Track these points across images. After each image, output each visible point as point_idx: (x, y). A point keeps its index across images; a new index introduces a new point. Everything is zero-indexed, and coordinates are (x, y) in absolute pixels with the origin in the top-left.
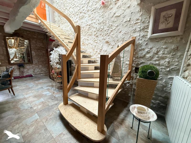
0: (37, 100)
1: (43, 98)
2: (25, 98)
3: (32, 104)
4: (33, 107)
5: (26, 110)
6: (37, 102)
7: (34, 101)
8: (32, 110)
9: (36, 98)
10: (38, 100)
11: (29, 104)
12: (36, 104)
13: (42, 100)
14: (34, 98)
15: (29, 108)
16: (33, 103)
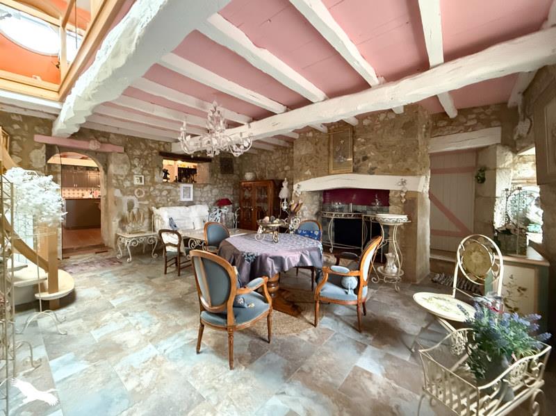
0: (113, 332)
1: (94, 340)
2: (153, 339)
3: (126, 322)
4: (123, 316)
5: (135, 312)
6: (112, 327)
7: (123, 330)
8: (123, 310)
9: (114, 343)
10: (109, 334)
11: (133, 322)
12: (116, 322)
13: (97, 335)
14: (125, 339)
15: (130, 314)
16: (122, 325)
